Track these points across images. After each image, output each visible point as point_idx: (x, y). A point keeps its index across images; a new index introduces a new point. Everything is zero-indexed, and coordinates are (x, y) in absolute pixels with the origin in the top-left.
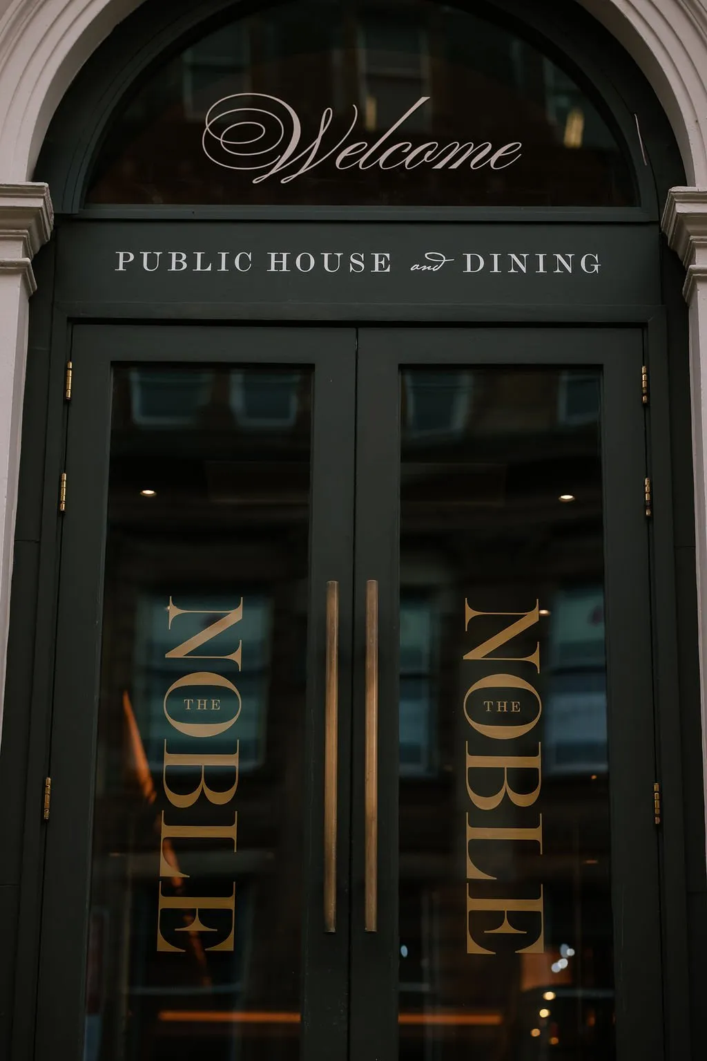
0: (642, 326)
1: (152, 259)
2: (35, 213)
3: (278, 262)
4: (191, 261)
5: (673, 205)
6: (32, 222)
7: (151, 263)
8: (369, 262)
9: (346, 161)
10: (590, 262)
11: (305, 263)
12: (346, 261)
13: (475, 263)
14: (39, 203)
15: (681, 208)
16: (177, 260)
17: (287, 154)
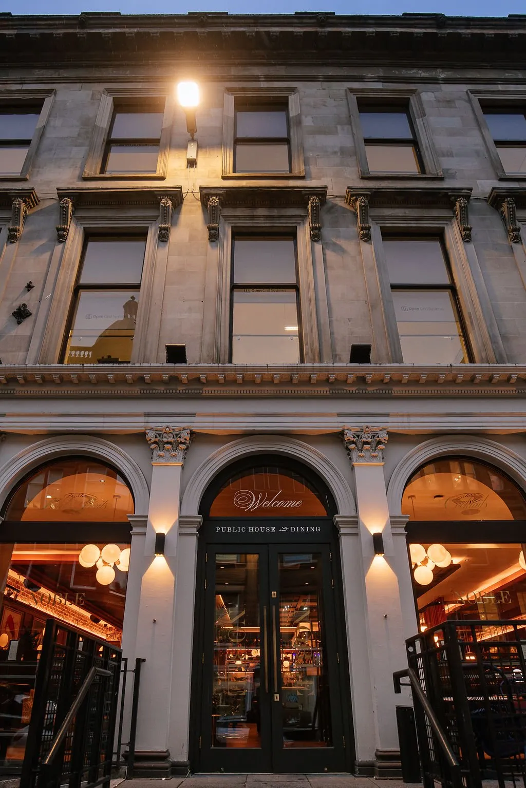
0: (330, 543)
1: (224, 529)
2: (200, 522)
3: (251, 529)
4: (232, 529)
5: (335, 519)
6: (198, 523)
7: (224, 530)
8: (271, 529)
9: (265, 505)
10: (318, 529)
11: (257, 530)
12: (265, 529)
13: (293, 530)
14: (200, 520)
15: (337, 519)
16: (229, 529)
17: (252, 504)
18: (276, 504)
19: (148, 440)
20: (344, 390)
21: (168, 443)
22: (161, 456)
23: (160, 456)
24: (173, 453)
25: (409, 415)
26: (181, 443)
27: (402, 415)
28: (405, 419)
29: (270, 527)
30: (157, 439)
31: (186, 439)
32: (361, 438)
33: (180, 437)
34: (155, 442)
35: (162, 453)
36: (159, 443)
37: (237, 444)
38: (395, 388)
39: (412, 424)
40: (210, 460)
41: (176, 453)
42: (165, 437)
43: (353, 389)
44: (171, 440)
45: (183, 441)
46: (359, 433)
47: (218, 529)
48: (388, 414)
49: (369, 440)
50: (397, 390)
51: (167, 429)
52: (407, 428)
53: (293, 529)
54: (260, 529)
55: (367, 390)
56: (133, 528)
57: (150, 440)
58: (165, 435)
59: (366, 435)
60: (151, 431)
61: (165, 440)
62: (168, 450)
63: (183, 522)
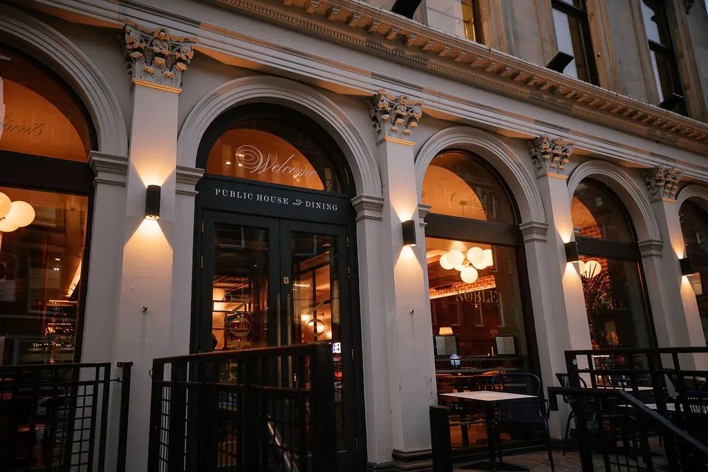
1: (225, 192)
2: (198, 177)
3: (259, 197)
4: (236, 194)
6: (197, 180)
7: (225, 194)
8: (283, 200)
10: (335, 207)
11: (266, 198)
12: (277, 199)
14: (198, 174)
16: (232, 194)
17: (259, 165)
18: (287, 170)
19: (128, 42)
20: (381, 46)
21: (161, 55)
22: (149, 72)
23: (146, 72)
24: (168, 73)
25: (440, 95)
26: (180, 60)
27: (434, 93)
28: (436, 99)
29: (282, 197)
30: (143, 45)
31: (187, 57)
32: (396, 109)
33: (179, 51)
34: (139, 49)
35: (151, 69)
36: (146, 52)
37: (250, 83)
38: (432, 60)
39: (441, 106)
40: (214, 96)
41: (172, 73)
42: (157, 46)
43: (391, 48)
44: (166, 52)
45: (185, 58)
46: (393, 103)
47: (217, 191)
48: (421, 88)
49: (404, 114)
50: (433, 63)
51: (162, 33)
52: (437, 110)
53: (308, 204)
54: (270, 199)
55: (404, 52)
56: (99, 173)
57: (132, 43)
58: (158, 42)
59: (402, 107)
60: (136, 31)
61: (157, 49)
62: (159, 67)
63: (181, 175)
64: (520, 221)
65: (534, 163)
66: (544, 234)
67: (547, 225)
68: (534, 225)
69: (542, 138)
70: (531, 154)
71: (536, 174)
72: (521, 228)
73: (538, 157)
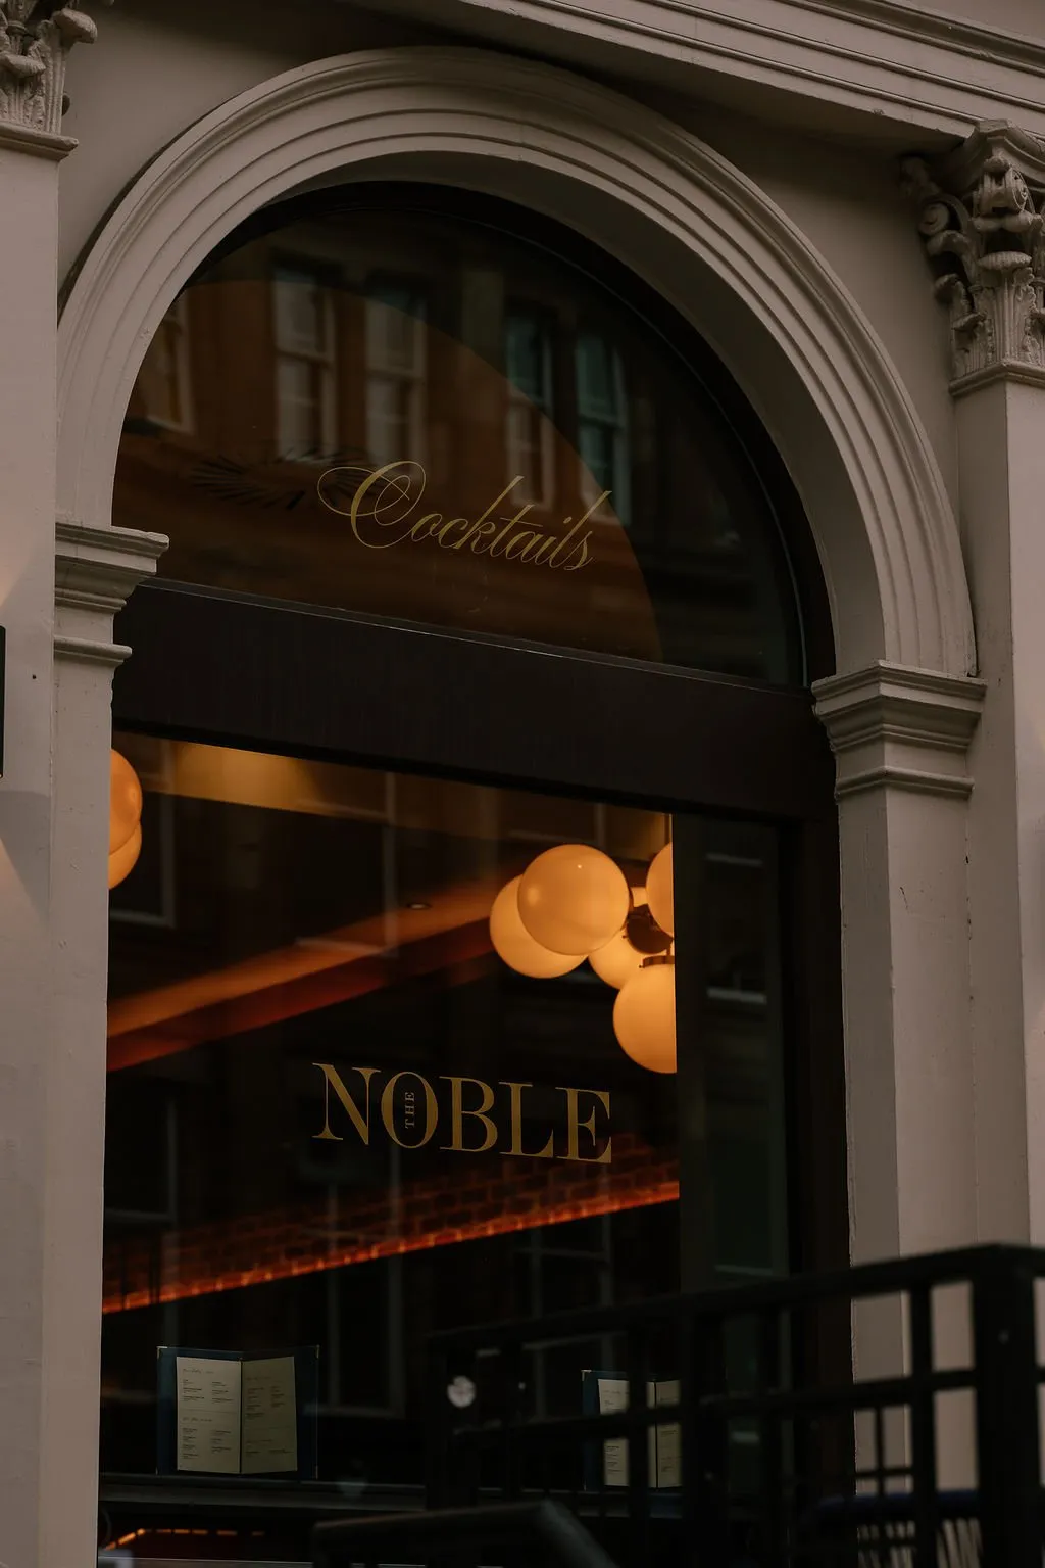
64: (824, 662)
65: (944, 299)
66: (963, 751)
67: (979, 694)
68: (887, 690)
69: (984, 142)
70: (925, 238)
71: (950, 369)
72: (822, 709)
73: (967, 259)
